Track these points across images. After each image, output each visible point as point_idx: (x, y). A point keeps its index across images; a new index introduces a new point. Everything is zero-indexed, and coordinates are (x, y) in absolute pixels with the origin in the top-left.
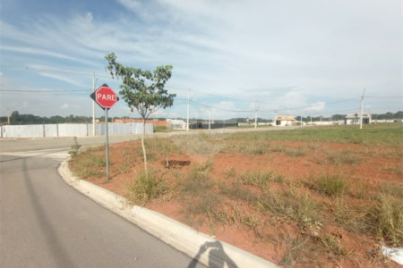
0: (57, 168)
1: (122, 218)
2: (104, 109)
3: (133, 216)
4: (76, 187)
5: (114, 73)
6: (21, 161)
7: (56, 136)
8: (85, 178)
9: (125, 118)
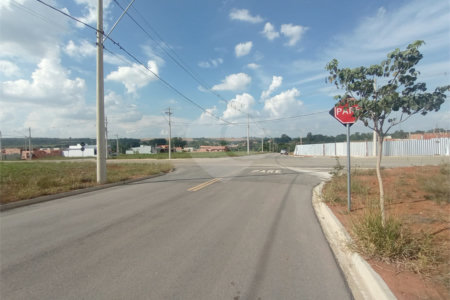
0: (315, 186)
1: (336, 260)
2: (345, 125)
3: (351, 266)
4: (317, 209)
5: (338, 82)
6: (295, 175)
7: (333, 155)
8: (327, 202)
9: (437, 131)
